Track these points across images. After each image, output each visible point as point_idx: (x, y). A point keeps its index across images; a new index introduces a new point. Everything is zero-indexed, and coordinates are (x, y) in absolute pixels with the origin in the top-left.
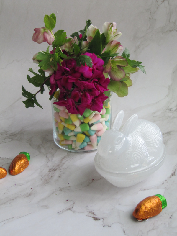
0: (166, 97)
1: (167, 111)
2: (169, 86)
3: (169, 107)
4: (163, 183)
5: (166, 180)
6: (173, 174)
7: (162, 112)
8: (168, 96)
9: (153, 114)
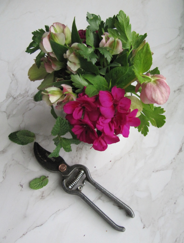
0: (177, 36)
1: (180, 50)
2: (180, 28)
3: (181, 46)
4: (172, 162)
5: (174, 159)
6: (181, 150)
7: (175, 52)
8: (179, 36)
9: (166, 55)
